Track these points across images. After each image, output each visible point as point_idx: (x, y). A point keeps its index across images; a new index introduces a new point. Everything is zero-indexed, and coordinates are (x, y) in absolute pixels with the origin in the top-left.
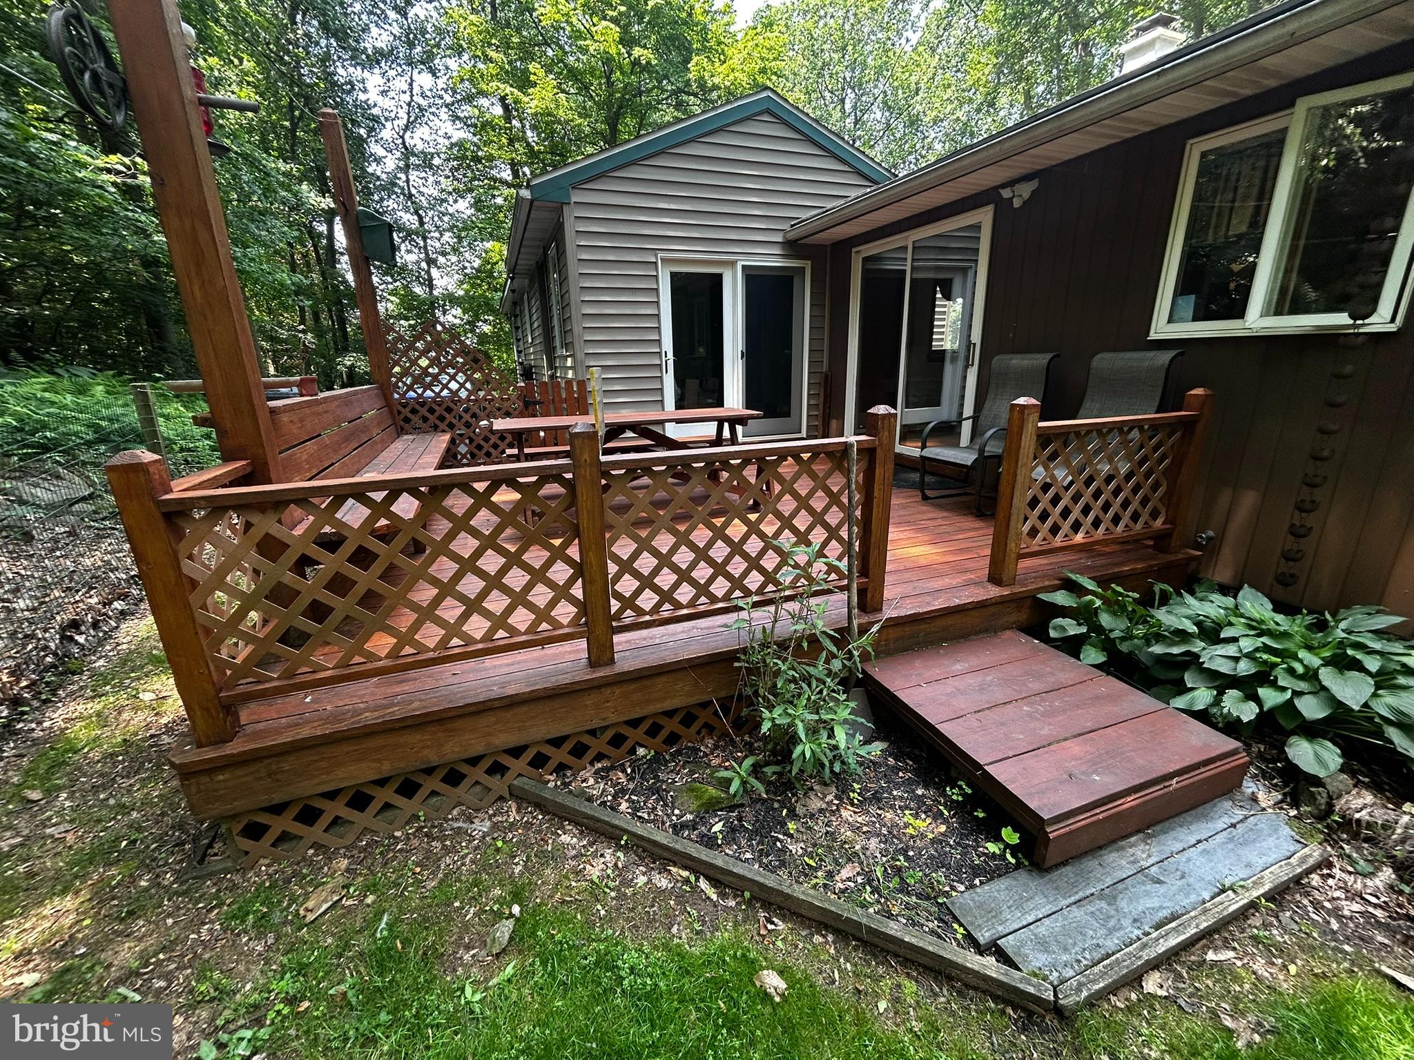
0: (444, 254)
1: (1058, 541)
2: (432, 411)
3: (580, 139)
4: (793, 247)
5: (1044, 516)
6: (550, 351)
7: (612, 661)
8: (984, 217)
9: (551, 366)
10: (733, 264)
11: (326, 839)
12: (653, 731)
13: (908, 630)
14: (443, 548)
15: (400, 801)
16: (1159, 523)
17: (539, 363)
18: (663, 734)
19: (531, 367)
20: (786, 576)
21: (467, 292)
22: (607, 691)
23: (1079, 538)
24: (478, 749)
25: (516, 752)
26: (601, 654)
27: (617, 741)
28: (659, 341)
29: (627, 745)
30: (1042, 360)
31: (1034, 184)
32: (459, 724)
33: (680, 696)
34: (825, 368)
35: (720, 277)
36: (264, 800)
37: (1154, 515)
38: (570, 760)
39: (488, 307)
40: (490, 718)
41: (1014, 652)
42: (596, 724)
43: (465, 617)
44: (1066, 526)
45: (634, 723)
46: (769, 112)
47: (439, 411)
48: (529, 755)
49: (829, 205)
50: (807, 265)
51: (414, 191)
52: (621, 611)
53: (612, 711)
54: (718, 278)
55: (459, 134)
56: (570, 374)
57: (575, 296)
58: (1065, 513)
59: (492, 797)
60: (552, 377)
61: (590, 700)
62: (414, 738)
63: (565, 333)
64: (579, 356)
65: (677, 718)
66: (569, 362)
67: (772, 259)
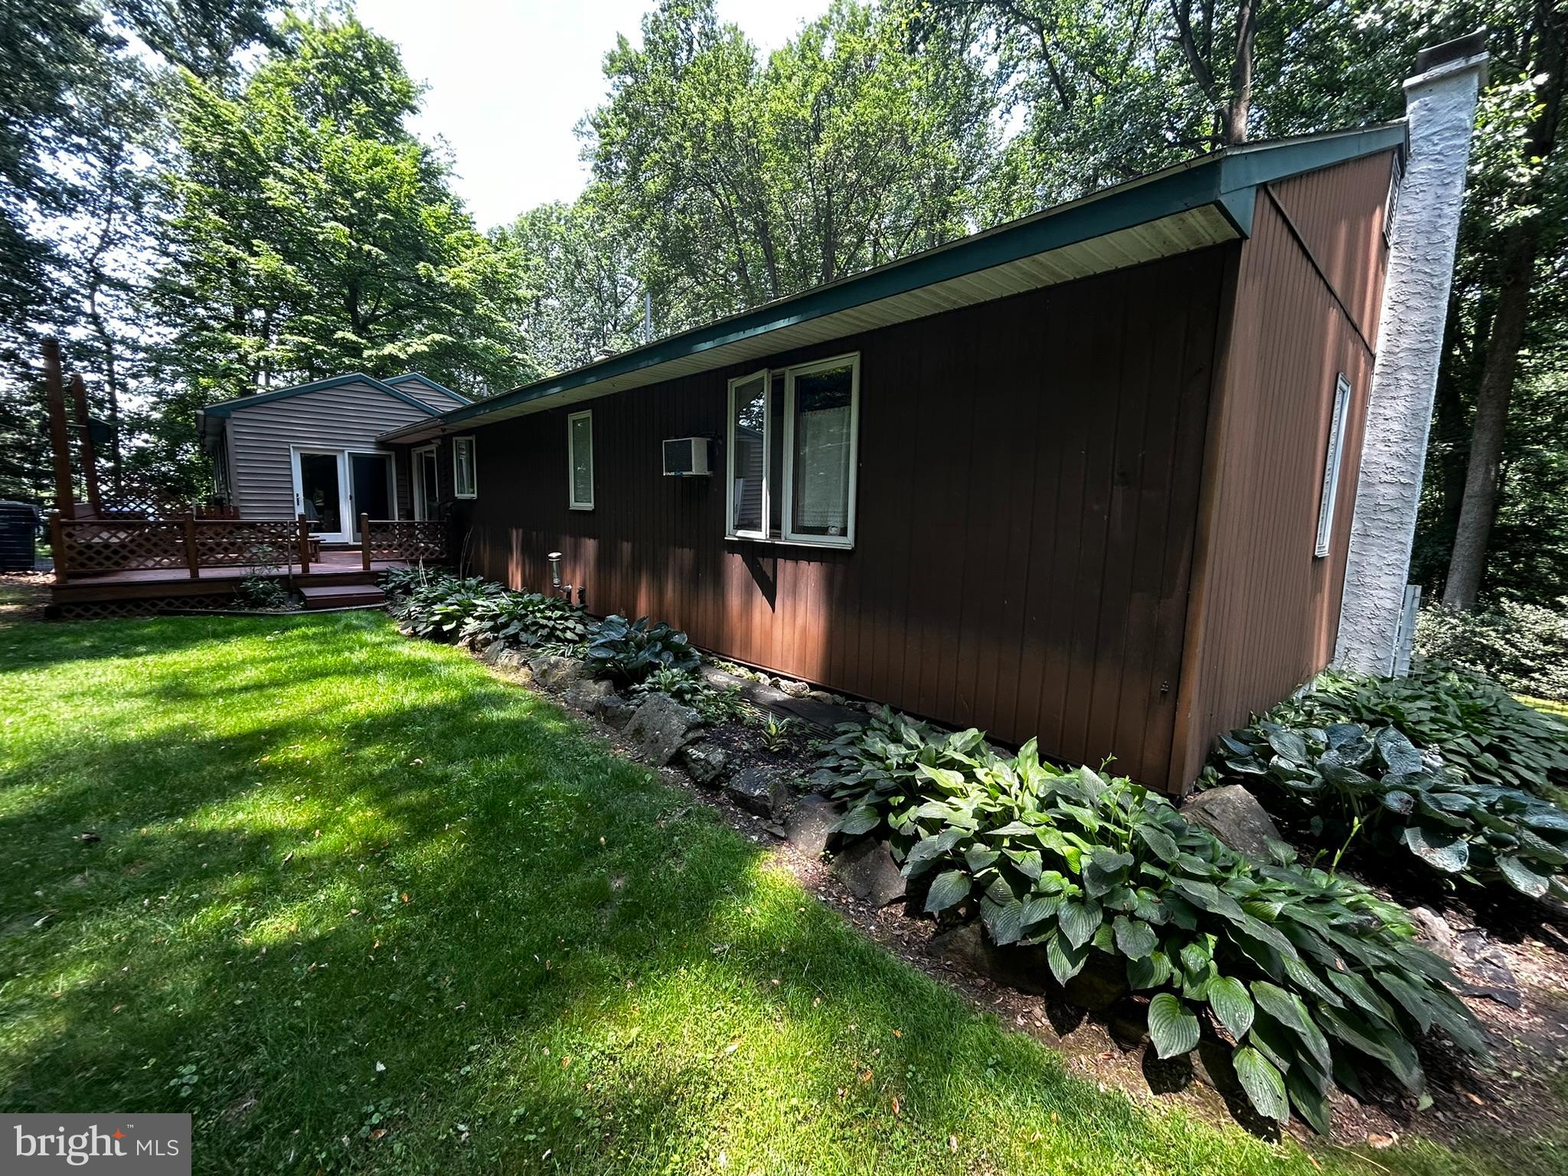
7: (198, 577)
10: (343, 450)
13: (317, 579)
22: (194, 585)
24: (148, 596)
28: (292, 489)
35: (335, 457)
42: (191, 594)
46: (361, 381)
50: (393, 454)
53: (194, 590)
59: (151, 613)
61: (190, 586)
63: (230, 481)
64: (235, 494)
66: (231, 497)
67: (369, 450)
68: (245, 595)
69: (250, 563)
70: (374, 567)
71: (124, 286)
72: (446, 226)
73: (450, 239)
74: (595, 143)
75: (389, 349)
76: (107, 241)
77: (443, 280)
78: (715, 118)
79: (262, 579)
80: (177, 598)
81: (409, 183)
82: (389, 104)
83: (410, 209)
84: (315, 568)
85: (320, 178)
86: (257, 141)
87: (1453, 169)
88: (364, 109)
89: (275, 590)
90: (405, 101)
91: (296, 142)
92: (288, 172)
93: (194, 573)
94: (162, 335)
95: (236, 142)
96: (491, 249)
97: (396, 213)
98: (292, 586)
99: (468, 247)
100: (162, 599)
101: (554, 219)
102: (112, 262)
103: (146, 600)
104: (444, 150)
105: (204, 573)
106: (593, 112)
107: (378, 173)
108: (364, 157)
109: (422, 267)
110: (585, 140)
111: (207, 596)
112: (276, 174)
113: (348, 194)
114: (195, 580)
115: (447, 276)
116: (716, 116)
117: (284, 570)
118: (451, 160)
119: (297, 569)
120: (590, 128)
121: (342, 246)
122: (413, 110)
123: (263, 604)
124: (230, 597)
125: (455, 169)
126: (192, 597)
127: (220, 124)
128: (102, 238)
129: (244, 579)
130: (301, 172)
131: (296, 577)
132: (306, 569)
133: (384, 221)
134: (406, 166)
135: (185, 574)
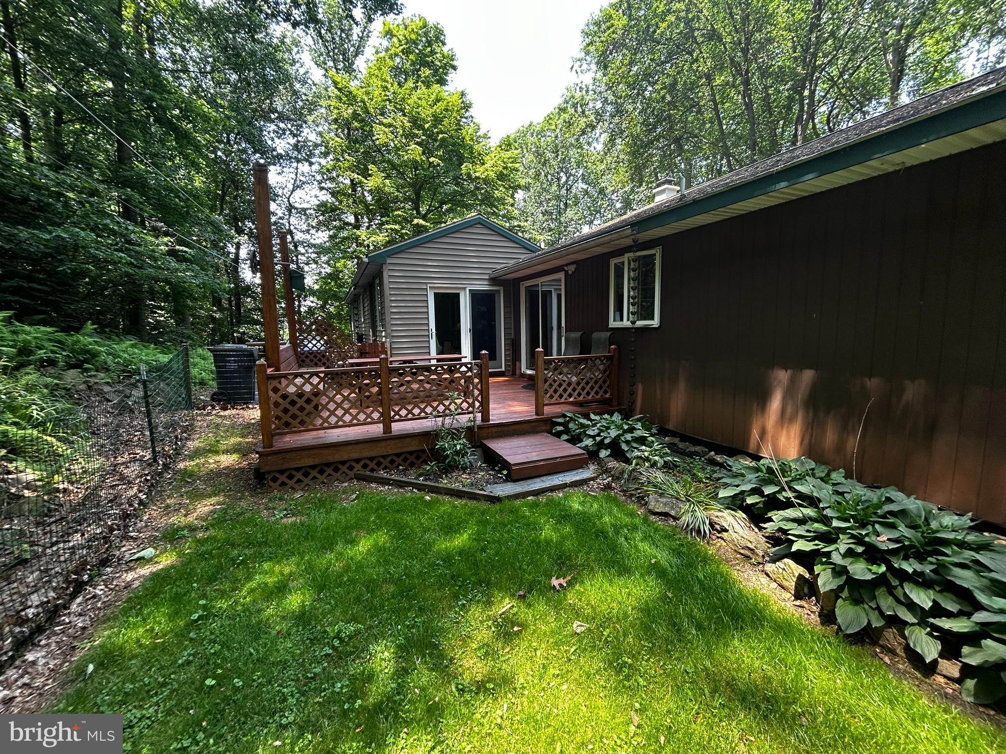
0: (307, 264)
1: (563, 400)
2: (315, 357)
3: (396, 200)
4: (494, 281)
5: (555, 391)
6: (374, 327)
7: (391, 432)
8: (561, 275)
9: (374, 335)
10: (465, 288)
11: (295, 486)
12: (405, 460)
13: (499, 429)
14: (325, 407)
15: (318, 476)
16: (607, 396)
17: (367, 333)
18: (409, 462)
19: (362, 335)
20: (452, 407)
21: (321, 287)
22: (389, 442)
23: (571, 399)
24: (345, 458)
25: (357, 461)
26: (387, 429)
27: (392, 462)
28: (428, 324)
29: (396, 464)
30: (578, 334)
31: (575, 266)
32: (340, 448)
33: (414, 446)
34: (513, 337)
35: (459, 294)
36: (279, 467)
37: (606, 392)
38: (375, 467)
39: (335, 297)
40: (350, 447)
41: (543, 440)
42: (385, 453)
43: (344, 415)
44: (565, 395)
45: (398, 455)
46: (480, 223)
47: (319, 356)
48: (362, 463)
49: (499, 267)
50: (501, 289)
51: (292, 228)
52: (394, 416)
53: (390, 449)
54: (458, 295)
55: (325, 197)
56: (384, 340)
57: (387, 304)
58: (565, 390)
59: (348, 478)
60: (375, 341)
61: (383, 444)
62: (326, 451)
63: (382, 320)
64: (389, 331)
65: (414, 456)
66: (383, 334)
67: (484, 287)
77: (477, 175)
80: (371, 459)
81: (457, 111)
85: (406, 121)
88: (427, 73)
90: (449, 64)
91: (392, 100)
92: (388, 120)
94: (321, 237)
97: (450, 134)
98: (475, 437)
99: (487, 154)
102: (299, 198)
105: (396, 428)
107: (437, 109)
108: (430, 99)
109: (465, 167)
112: (381, 123)
113: (420, 127)
114: (388, 437)
115: (480, 172)
122: (454, 68)
126: (385, 457)
127: (351, 98)
128: (294, 185)
131: (480, 427)
132: (486, 417)
135: (380, 430)
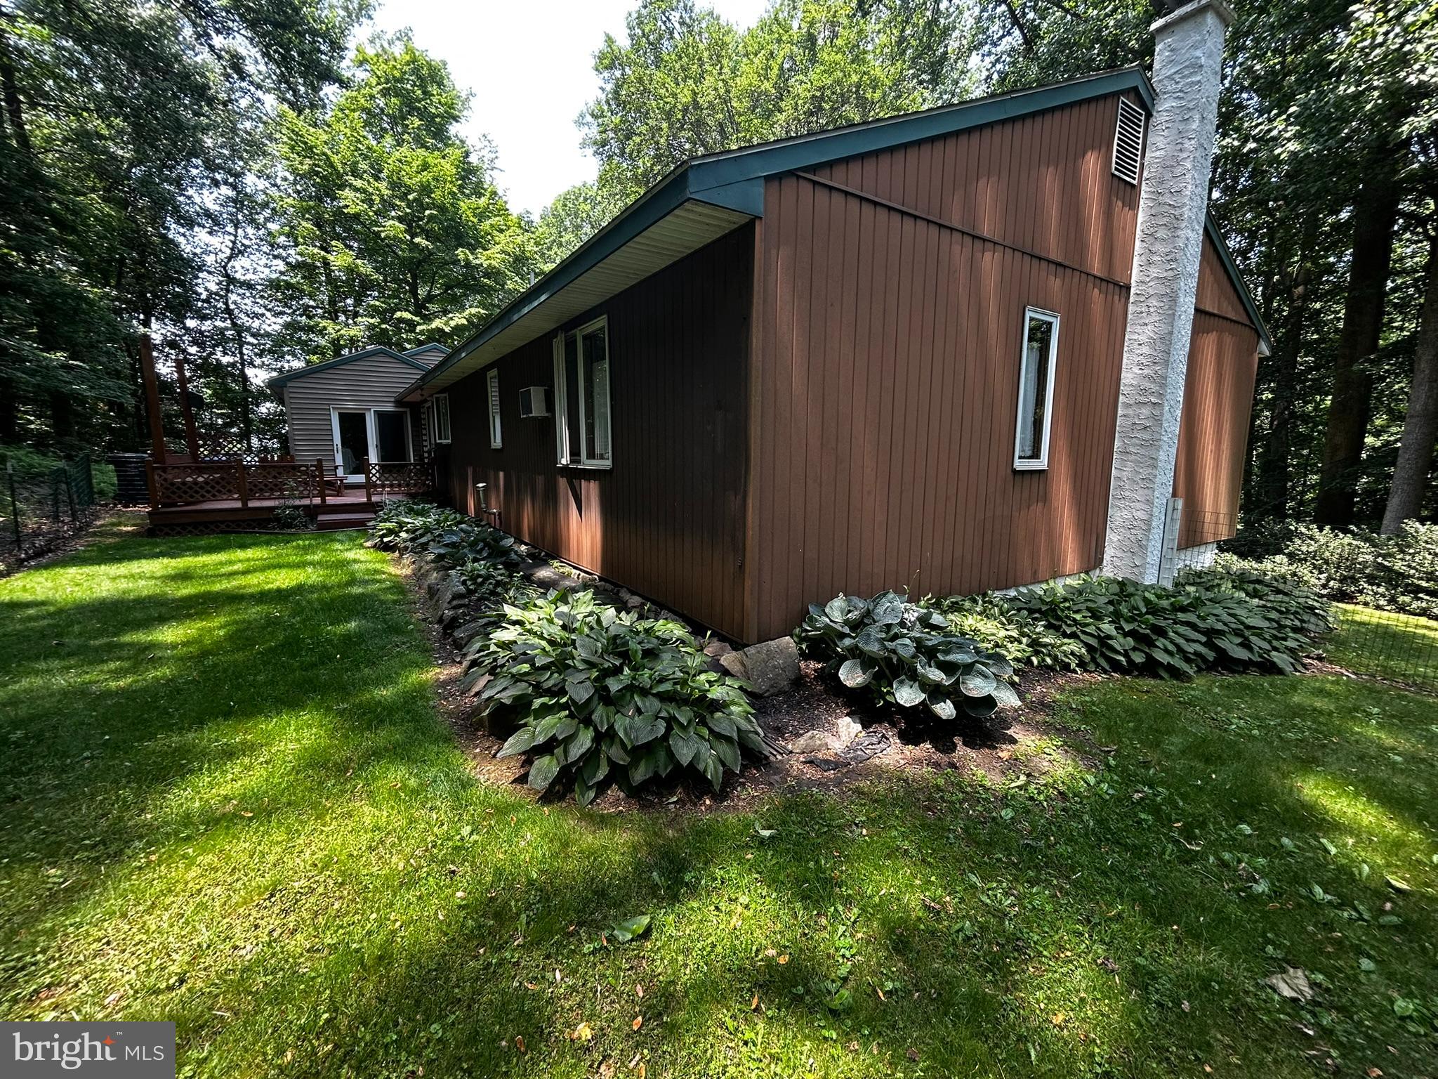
4: (399, 402)
10: (369, 409)
28: (332, 440)
35: (364, 414)
46: (382, 353)
50: (408, 410)
64: (292, 445)
67: (389, 408)
68: (277, 519)
69: (282, 497)
70: (374, 499)
71: (249, 286)
72: (482, 215)
73: (486, 226)
74: (594, 132)
75: (436, 323)
76: (236, 252)
77: (478, 262)
78: (685, 100)
79: (289, 507)
80: (233, 522)
81: (451, 182)
82: (438, 116)
83: (452, 205)
84: (330, 500)
85: (383, 186)
86: (335, 159)
87: (1191, 105)
88: (417, 123)
89: (299, 516)
90: (450, 113)
91: (366, 158)
92: (359, 183)
93: (245, 504)
95: (321, 163)
96: (520, 231)
97: (442, 209)
98: (312, 512)
99: (501, 231)
100: (222, 522)
101: (581, 199)
102: (240, 267)
103: (212, 523)
104: (488, 149)
105: (251, 504)
106: (592, 104)
107: (426, 176)
108: (415, 164)
109: (461, 253)
110: (585, 130)
111: (254, 521)
112: (351, 185)
113: (404, 197)
114: (245, 508)
115: (482, 259)
116: (685, 98)
117: (306, 502)
118: (493, 156)
119: (317, 501)
120: (589, 118)
121: (401, 241)
123: (290, 526)
124: (269, 521)
125: (498, 163)
126: (244, 521)
127: (309, 150)
128: (232, 249)
129: (277, 508)
130: (369, 182)
131: (316, 506)
132: (323, 500)
133: (431, 217)
134: (448, 168)
135: (238, 505)
